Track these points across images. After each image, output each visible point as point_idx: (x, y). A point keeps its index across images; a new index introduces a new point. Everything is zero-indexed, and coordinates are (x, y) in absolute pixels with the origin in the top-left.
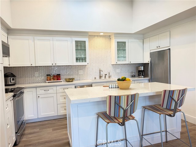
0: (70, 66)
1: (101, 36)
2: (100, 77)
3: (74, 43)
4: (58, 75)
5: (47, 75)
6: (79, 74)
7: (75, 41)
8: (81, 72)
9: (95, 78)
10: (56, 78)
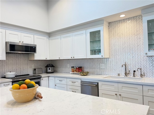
0: (92, 59)
1: (124, 20)
2: (126, 74)
3: (89, 35)
4: (79, 67)
5: (72, 67)
6: (101, 67)
7: (90, 32)
8: (103, 66)
9: (119, 75)
10: (77, 70)
